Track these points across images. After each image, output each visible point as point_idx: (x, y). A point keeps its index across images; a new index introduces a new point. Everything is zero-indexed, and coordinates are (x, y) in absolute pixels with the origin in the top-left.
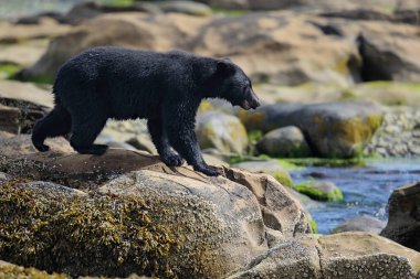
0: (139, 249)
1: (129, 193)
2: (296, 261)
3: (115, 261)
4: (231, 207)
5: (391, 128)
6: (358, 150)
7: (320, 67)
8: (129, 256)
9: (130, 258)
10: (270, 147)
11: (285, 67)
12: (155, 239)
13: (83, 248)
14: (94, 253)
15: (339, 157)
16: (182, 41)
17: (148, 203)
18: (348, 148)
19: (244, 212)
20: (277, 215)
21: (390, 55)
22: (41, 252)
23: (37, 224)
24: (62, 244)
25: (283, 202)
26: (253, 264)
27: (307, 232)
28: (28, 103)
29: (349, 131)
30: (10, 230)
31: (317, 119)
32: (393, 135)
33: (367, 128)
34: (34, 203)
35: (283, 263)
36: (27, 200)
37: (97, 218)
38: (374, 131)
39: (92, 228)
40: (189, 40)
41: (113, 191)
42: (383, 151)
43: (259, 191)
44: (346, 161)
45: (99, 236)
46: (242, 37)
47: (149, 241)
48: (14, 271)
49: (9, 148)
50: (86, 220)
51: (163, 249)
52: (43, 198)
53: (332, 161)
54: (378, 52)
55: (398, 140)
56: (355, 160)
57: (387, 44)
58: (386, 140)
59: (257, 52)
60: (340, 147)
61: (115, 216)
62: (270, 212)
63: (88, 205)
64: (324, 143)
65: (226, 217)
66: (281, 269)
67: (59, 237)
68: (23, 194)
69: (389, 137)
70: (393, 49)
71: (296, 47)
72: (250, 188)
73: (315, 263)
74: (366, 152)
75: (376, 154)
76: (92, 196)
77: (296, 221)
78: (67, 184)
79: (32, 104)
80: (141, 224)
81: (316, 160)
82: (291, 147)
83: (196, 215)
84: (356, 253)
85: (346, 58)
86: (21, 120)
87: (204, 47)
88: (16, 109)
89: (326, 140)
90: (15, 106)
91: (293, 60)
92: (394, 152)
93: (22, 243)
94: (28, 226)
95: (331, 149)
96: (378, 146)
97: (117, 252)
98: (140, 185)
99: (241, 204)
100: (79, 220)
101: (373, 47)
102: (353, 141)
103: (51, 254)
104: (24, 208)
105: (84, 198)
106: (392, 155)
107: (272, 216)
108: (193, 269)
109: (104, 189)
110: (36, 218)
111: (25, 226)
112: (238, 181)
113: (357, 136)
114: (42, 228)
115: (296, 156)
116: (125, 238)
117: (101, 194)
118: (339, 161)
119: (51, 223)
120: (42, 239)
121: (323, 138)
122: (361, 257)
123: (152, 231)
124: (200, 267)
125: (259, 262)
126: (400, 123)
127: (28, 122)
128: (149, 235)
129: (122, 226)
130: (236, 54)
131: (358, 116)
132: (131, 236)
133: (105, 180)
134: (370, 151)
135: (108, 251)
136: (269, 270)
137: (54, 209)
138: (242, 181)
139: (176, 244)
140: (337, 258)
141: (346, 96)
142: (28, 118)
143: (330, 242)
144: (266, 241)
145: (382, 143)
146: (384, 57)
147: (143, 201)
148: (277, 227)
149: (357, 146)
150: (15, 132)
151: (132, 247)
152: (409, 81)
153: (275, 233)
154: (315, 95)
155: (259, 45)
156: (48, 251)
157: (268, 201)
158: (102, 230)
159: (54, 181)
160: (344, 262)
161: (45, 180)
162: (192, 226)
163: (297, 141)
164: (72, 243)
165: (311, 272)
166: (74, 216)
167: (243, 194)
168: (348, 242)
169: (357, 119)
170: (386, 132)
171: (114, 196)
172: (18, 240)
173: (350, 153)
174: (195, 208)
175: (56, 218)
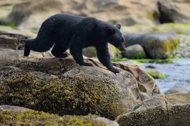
0: (82, 102)
1: (77, 77)
2: (155, 107)
3: (72, 108)
4: (124, 82)
5: (182, 45)
6: (169, 55)
7: (140, 17)
8: (78, 105)
9: (78, 107)
10: (128, 54)
11: (124, 17)
12: (90, 97)
13: (56, 102)
14: (62, 104)
15: (160, 58)
16: (75, 6)
17: (86, 81)
18: (164, 54)
19: (130, 84)
20: (145, 85)
21: (173, 11)
22: (37, 104)
23: (35, 91)
24: (47, 101)
25: (147, 79)
26: (135, 108)
27: (158, 93)
28: (20, 35)
29: (164, 46)
30: (22, 94)
31: (149, 41)
32: (183, 48)
33: (172, 45)
34: (33, 82)
35: (149, 108)
36: (30, 80)
37: (63, 88)
38: (175, 46)
39: (60, 93)
40: (78, 5)
41: (69, 76)
42: (179, 55)
43: (136, 74)
44: (164, 61)
45: (64, 96)
46: (103, 3)
47: (87, 99)
48: (34, 113)
49: (13, 57)
50: (58, 89)
51: (93, 102)
52: (37, 79)
53: (157, 60)
54: (167, 9)
55: (186, 50)
56: (167, 60)
57: (171, 6)
58: (180, 50)
59: (111, 10)
60: (160, 54)
61: (71, 87)
62: (141, 84)
63: (58, 82)
64: (153, 52)
65: (122, 87)
66: (148, 110)
67: (45, 97)
68: (28, 77)
69: (181, 49)
70: (174, 8)
71: (129, 8)
72: (132, 73)
73: (165, 107)
74: (172, 56)
75: (177, 57)
76: (60, 78)
77: (153, 88)
78: (47, 73)
79: (23, 36)
80: (83, 90)
81: (149, 60)
82: (137, 54)
83: (108, 86)
84: (183, 102)
85: (152, 13)
86: (18, 44)
87: (86, 8)
88: (15, 38)
89: (153, 50)
90: (14, 37)
91: (128, 14)
92: (184, 56)
93: (28, 100)
94: (31, 92)
95: (156, 55)
96: (176, 53)
97: (73, 103)
98: (82, 72)
99: (128, 80)
100: (54, 89)
101: (165, 7)
102: (166, 51)
103: (42, 105)
104: (28, 84)
105: (56, 79)
106: (183, 57)
107: (142, 86)
108: (107, 111)
109: (65, 74)
110: (34, 88)
111: (29, 92)
112: (126, 70)
113: (168, 48)
114: (37, 93)
115: (140, 58)
116: (76, 97)
117: (64, 77)
118: (160, 61)
119: (41, 91)
120: (37, 98)
121: (152, 49)
122: (186, 104)
123: (88, 94)
124: (111, 110)
125: (138, 107)
126: (186, 42)
127: (21, 44)
128: (87, 96)
129: (74, 91)
130: (101, 11)
131: (168, 39)
132: (79, 96)
133: (65, 71)
134: (174, 55)
135: (68, 103)
136: (143, 111)
137: (42, 84)
138: (128, 70)
139: (99, 100)
140: (174, 105)
141: (155, 30)
142: (21, 42)
143: (171, 98)
144: (140, 98)
145: (178, 51)
146: (170, 12)
147: (84, 80)
148: (145, 91)
149: (168, 53)
150: (15, 49)
151: (79, 102)
152: (182, 23)
153: (144, 94)
154: (140, 30)
155: (112, 7)
156: (40, 103)
157: (140, 79)
158: (65, 93)
159: (41, 71)
160: (178, 106)
161: (37, 71)
162: (106, 91)
163: (140, 51)
164: (51, 100)
165: (163, 111)
166: (52, 87)
167: (129, 76)
168: (179, 97)
169: (168, 41)
170: (180, 46)
171: (70, 78)
172: (26, 99)
173: (165, 56)
174: (108, 83)
175: (43, 88)
